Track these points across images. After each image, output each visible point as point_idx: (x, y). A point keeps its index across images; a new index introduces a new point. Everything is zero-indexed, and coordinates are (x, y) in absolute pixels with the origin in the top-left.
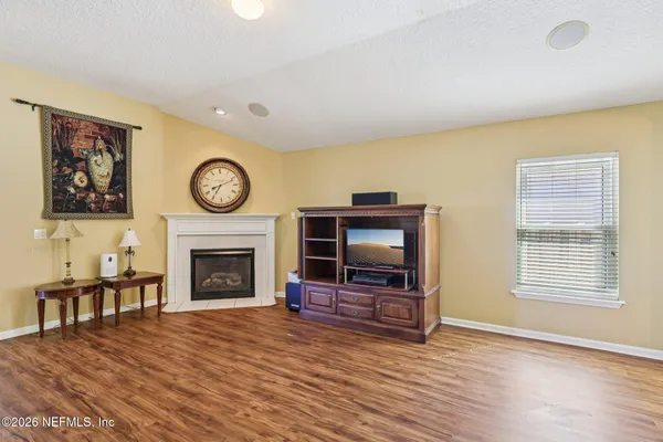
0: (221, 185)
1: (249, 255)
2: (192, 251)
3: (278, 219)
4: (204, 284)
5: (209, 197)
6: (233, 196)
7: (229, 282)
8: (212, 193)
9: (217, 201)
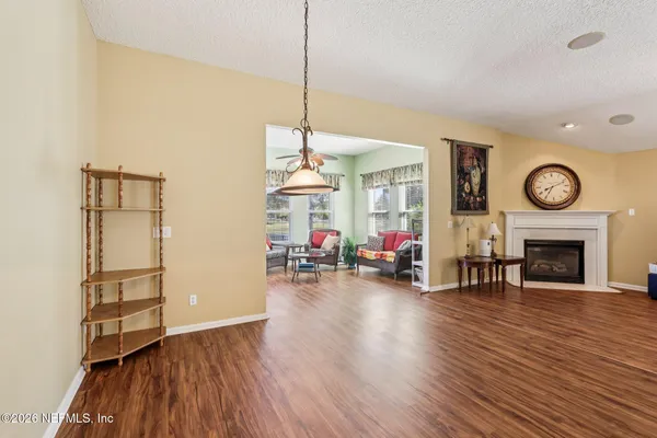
0: (553, 187)
1: (578, 247)
2: (526, 241)
3: (611, 216)
4: (532, 268)
5: (542, 197)
6: (565, 196)
7: (555, 269)
8: (545, 193)
9: (550, 200)
